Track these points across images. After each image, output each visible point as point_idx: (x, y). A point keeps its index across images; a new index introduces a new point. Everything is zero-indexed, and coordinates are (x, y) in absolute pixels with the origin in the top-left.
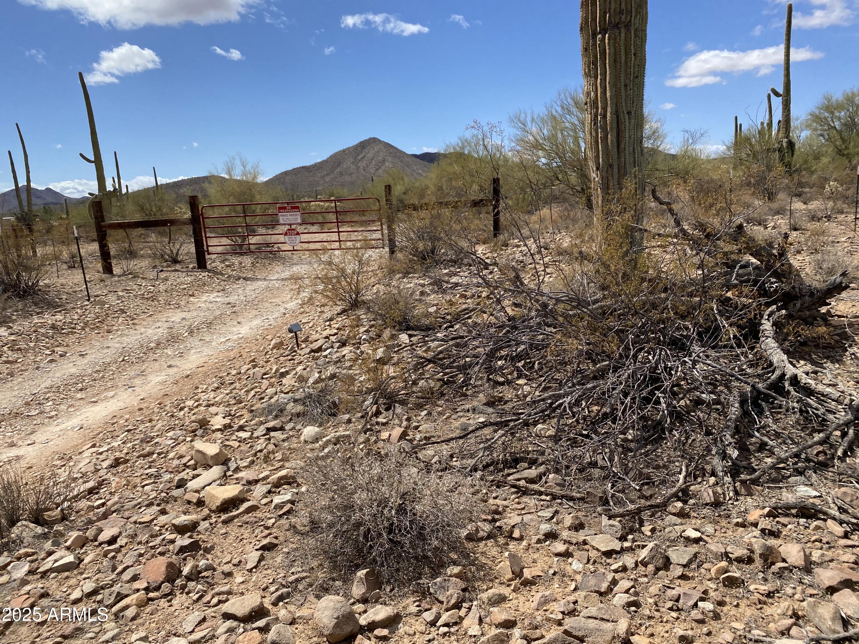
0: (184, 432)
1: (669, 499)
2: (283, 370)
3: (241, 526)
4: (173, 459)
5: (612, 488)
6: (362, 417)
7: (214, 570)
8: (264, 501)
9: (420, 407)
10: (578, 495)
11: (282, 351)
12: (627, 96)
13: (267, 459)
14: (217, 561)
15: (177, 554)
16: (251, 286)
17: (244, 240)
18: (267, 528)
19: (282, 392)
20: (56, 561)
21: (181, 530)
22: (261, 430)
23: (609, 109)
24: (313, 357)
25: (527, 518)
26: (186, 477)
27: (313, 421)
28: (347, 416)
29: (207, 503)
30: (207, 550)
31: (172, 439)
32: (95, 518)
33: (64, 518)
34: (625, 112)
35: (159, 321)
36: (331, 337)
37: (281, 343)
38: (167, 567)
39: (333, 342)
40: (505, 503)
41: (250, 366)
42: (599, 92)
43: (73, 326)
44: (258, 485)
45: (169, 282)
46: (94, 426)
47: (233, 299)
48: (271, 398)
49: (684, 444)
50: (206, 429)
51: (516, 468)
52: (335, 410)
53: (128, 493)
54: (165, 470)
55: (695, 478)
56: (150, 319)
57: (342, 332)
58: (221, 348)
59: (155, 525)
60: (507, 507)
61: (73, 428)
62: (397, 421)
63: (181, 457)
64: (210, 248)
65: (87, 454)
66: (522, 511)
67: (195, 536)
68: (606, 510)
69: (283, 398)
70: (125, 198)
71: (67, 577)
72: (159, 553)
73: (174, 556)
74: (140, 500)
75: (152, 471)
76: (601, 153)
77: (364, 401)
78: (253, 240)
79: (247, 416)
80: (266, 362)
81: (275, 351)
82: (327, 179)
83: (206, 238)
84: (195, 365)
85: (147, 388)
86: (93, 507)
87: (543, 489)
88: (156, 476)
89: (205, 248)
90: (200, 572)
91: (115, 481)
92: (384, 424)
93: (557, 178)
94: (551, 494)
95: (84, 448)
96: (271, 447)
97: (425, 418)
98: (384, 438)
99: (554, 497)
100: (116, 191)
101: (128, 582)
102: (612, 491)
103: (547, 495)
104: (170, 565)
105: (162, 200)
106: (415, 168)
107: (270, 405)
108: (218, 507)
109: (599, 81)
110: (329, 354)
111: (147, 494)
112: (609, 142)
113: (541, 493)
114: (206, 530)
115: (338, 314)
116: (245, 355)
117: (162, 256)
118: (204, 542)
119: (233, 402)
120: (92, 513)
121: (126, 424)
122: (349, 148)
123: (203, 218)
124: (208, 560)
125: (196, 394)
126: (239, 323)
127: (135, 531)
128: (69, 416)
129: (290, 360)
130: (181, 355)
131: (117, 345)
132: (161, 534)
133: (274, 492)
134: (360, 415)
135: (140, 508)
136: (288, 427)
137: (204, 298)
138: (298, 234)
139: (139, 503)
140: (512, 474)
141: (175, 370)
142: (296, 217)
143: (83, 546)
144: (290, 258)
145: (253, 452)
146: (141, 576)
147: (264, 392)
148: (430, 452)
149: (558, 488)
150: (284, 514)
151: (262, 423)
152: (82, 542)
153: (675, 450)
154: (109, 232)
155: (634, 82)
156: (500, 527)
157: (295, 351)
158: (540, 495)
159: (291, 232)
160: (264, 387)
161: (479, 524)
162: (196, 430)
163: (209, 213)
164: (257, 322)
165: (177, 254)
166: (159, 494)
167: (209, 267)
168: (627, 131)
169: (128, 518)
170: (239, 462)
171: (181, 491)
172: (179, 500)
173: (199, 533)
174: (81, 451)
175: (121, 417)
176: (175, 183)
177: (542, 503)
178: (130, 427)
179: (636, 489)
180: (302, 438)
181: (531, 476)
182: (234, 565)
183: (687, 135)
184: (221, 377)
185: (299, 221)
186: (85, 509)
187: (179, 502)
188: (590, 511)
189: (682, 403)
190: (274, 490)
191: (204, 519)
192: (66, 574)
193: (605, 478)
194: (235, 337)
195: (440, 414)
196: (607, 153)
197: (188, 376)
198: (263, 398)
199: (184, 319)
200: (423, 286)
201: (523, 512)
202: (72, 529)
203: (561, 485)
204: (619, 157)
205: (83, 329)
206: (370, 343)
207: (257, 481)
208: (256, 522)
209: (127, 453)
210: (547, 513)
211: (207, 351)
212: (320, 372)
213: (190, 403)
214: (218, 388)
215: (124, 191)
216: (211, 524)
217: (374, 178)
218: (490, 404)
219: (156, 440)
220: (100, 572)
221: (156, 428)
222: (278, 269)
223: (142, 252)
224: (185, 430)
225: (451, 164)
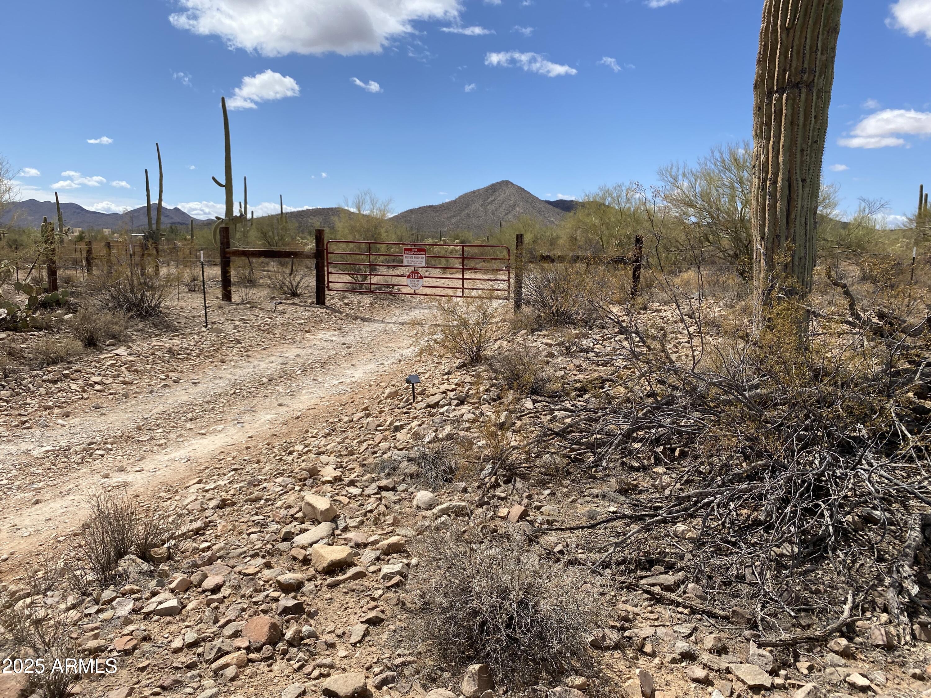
0: (293, 480)
1: (831, 633)
2: (397, 424)
3: (346, 593)
4: (280, 508)
5: (762, 610)
6: (479, 487)
7: (317, 638)
8: (372, 568)
9: (542, 484)
10: (722, 613)
11: (397, 402)
12: (802, 162)
13: (377, 521)
14: (320, 629)
15: (280, 614)
16: (368, 328)
17: (365, 279)
18: (374, 599)
19: (395, 447)
20: (160, 603)
21: (286, 588)
22: (372, 489)
23: (780, 175)
24: (430, 412)
25: (661, 631)
26: (293, 530)
27: (427, 485)
28: (463, 485)
29: (313, 562)
30: (311, 615)
31: (280, 486)
32: (200, 562)
33: (170, 557)
34: (799, 179)
35: (272, 355)
36: (449, 393)
37: (396, 393)
38: (270, 628)
39: (451, 399)
40: (637, 610)
41: (362, 414)
42: (770, 156)
43: (188, 352)
44: (367, 550)
45: (286, 316)
46: (201, 460)
47: (349, 339)
48: (384, 453)
49: (850, 569)
50: (316, 479)
51: (650, 571)
52: (451, 476)
53: (233, 539)
54: (271, 519)
55: (864, 611)
56: (264, 352)
57: (461, 388)
58: (334, 390)
59: (259, 578)
60: (639, 615)
61: (181, 459)
62: (516, 498)
63: (289, 507)
64: (330, 284)
65: (193, 489)
66: (655, 622)
67: (299, 598)
68: (754, 636)
69: (397, 455)
70: (249, 224)
71: (169, 623)
72: (262, 611)
73: (276, 616)
74: (245, 549)
75: (258, 518)
76: (767, 222)
77: (482, 470)
78: (375, 280)
79: (358, 470)
80: (381, 412)
81: (389, 401)
82: (453, 220)
83: (328, 273)
84: (305, 407)
85: (256, 425)
86: (198, 549)
87: (680, 600)
88: (262, 525)
89: (326, 282)
90: (302, 639)
91: (221, 525)
92: (502, 499)
93: (708, 240)
94: (691, 607)
95: (192, 482)
96: (382, 508)
97: (548, 498)
98: (502, 515)
99: (693, 611)
100: (243, 216)
101: (230, 637)
102: (762, 613)
103: (685, 607)
104: (274, 627)
105: (285, 229)
106: (547, 215)
107: (383, 462)
108: (324, 568)
109: (771, 143)
110: (446, 411)
111: (253, 543)
112: (778, 211)
113: (678, 605)
114: (311, 592)
115: (457, 368)
116: (357, 401)
117: (281, 288)
118: (308, 605)
119: (345, 452)
120: (197, 556)
121: (233, 462)
122: (479, 190)
123: (328, 253)
124: (311, 626)
125: (306, 439)
126: (353, 365)
127: (239, 582)
128: (178, 445)
129: (406, 413)
130: (292, 394)
131: (229, 376)
132: (265, 590)
133: (383, 560)
134: (476, 484)
135: (245, 557)
136: (400, 488)
137: (320, 335)
138: (421, 277)
139: (244, 552)
140: (645, 577)
141: (285, 409)
142: (421, 260)
143: (187, 590)
144: (409, 301)
145: (364, 511)
146: (243, 633)
147: (377, 445)
148: (552, 538)
149: (698, 601)
150: (392, 586)
151: (373, 480)
152: (186, 586)
153: (839, 573)
154: (232, 258)
155: (811, 146)
156: (630, 638)
157: (411, 404)
158: (677, 606)
159: (414, 274)
160: (377, 440)
161: (606, 630)
162: (305, 479)
163: (333, 248)
164: (371, 366)
165: (297, 286)
166: (265, 545)
167: (327, 303)
168: (800, 200)
169: (233, 567)
170: (348, 521)
171: (286, 545)
172: (284, 554)
173: (303, 594)
174: (187, 485)
175: (229, 454)
176: (299, 212)
177: (679, 616)
178: (237, 466)
179: (790, 615)
180: (415, 503)
181: (667, 583)
182: (338, 636)
183: (863, 204)
184: (332, 423)
185: (424, 264)
186: (191, 550)
187: (284, 556)
188: (734, 634)
189: (849, 518)
190: (382, 557)
191: (309, 580)
192: (169, 618)
193: (753, 596)
194: (349, 381)
195: (565, 495)
196: (774, 223)
197: (298, 418)
198: (375, 453)
199: (298, 355)
200: (550, 345)
201: (656, 624)
202: (176, 570)
203: (703, 598)
204: (787, 229)
205: (198, 356)
206: (490, 404)
207: (366, 545)
208: (362, 591)
209: (234, 495)
210: (685, 629)
211: (319, 392)
212: (436, 431)
213: (299, 447)
214: (328, 434)
215: (249, 216)
216: (316, 586)
217: (503, 223)
218: (623, 491)
219: (264, 485)
220: (201, 622)
221: (264, 471)
222: (396, 311)
223: (261, 281)
224: (294, 478)
225: (589, 215)
